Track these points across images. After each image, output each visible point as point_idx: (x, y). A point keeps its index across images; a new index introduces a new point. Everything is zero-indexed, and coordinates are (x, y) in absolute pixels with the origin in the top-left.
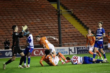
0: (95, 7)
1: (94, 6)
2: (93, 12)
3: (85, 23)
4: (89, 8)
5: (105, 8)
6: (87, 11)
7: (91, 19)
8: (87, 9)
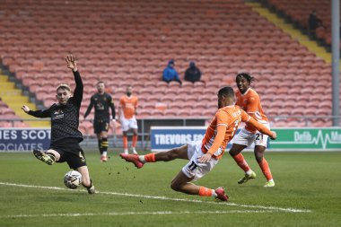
0: (36, 13)
1: (35, 10)
2: (30, 27)
3: (5, 57)
4: (18, 15)
5: (66, 17)
6: (13, 24)
7: (24, 49)
8: (13, 17)
